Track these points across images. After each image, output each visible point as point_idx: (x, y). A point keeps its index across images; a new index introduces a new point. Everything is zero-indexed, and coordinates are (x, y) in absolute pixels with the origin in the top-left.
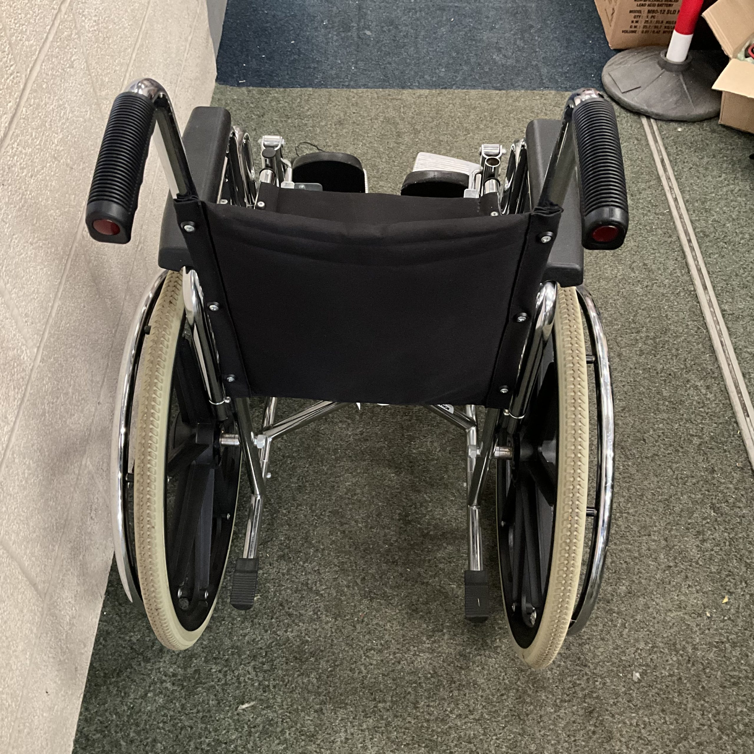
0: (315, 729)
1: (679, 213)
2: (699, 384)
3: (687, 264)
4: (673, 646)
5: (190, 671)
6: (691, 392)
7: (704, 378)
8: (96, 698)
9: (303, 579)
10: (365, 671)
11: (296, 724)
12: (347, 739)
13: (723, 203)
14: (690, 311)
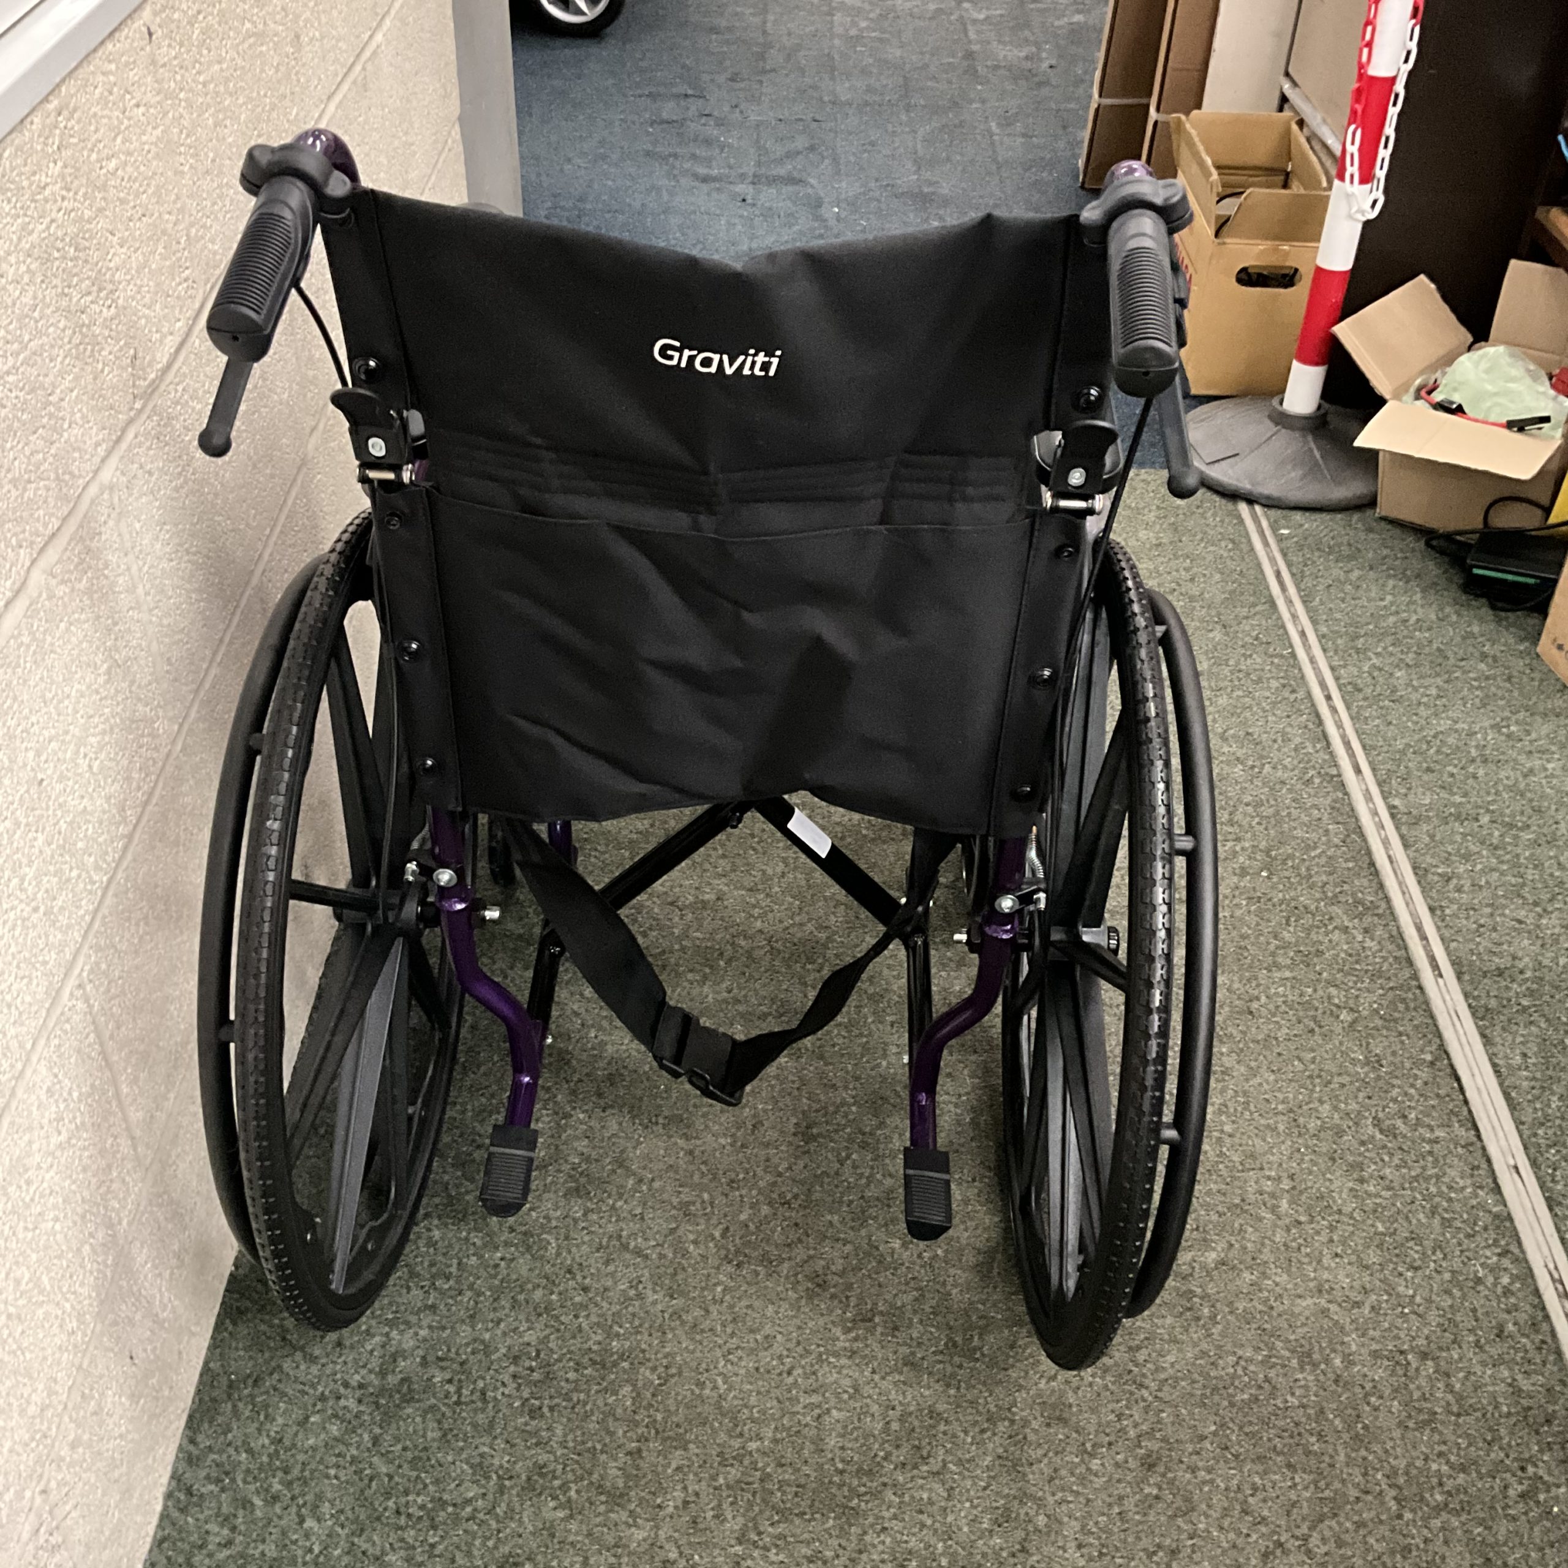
0: (625, 1483)
1: (1308, 654)
2: (1350, 925)
3: (1325, 736)
4: (1306, 1358)
5: (392, 1380)
6: (1336, 936)
7: (1360, 916)
8: (210, 1422)
9: (611, 1228)
10: (723, 1387)
11: (591, 1474)
12: (686, 1503)
13: (1389, 640)
14: (1333, 808)
